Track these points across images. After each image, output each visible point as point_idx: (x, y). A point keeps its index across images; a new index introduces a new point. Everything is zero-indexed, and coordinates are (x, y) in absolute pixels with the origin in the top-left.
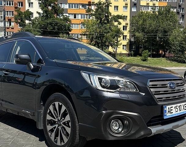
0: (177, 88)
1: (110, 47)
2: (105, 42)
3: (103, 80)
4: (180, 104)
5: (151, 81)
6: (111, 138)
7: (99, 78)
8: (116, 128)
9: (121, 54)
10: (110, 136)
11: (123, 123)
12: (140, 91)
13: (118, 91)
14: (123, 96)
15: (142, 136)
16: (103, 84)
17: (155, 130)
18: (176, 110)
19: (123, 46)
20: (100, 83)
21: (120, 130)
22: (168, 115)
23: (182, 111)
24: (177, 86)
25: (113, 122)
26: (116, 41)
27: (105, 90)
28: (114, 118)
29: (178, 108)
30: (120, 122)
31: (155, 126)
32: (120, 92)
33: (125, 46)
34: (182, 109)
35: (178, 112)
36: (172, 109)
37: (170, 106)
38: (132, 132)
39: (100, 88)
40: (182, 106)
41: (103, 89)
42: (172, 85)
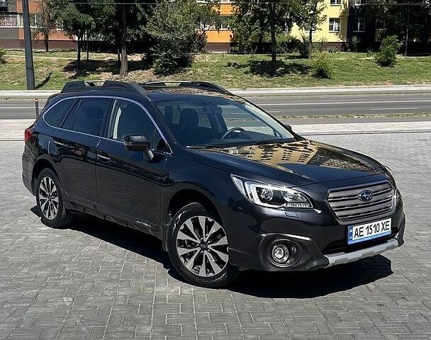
0: (374, 199)
1: (295, 27)
2: (282, 13)
3: (264, 190)
4: (376, 223)
5: (331, 192)
6: (272, 269)
7: (257, 188)
8: (280, 256)
9: (323, 45)
10: (270, 266)
11: (290, 250)
12: (315, 207)
13: (283, 207)
14: (290, 214)
15: (314, 267)
16: (263, 197)
17: (333, 259)
18: (370, 231)
19: (332, 20)
20: (259, 194)
21: (285, 259)
22: (354, 239)
23: (380, 232)
24: (374, 195)
25: (276, 248)
26: (312, 12)
27: (266, 205)
28: (277, 243)
29: (373, 229)
30: (286, 248)
31: (334, 254)
32: (287, 209)
33: (337, 20)
34: (380, 229)
35: (373, 234)
36: (361, 230)
37: (358, 227)
38: (301, 262)
39: (258, 202)
40: (381, 225)
41: (262, 204)
42: (365, 195)
